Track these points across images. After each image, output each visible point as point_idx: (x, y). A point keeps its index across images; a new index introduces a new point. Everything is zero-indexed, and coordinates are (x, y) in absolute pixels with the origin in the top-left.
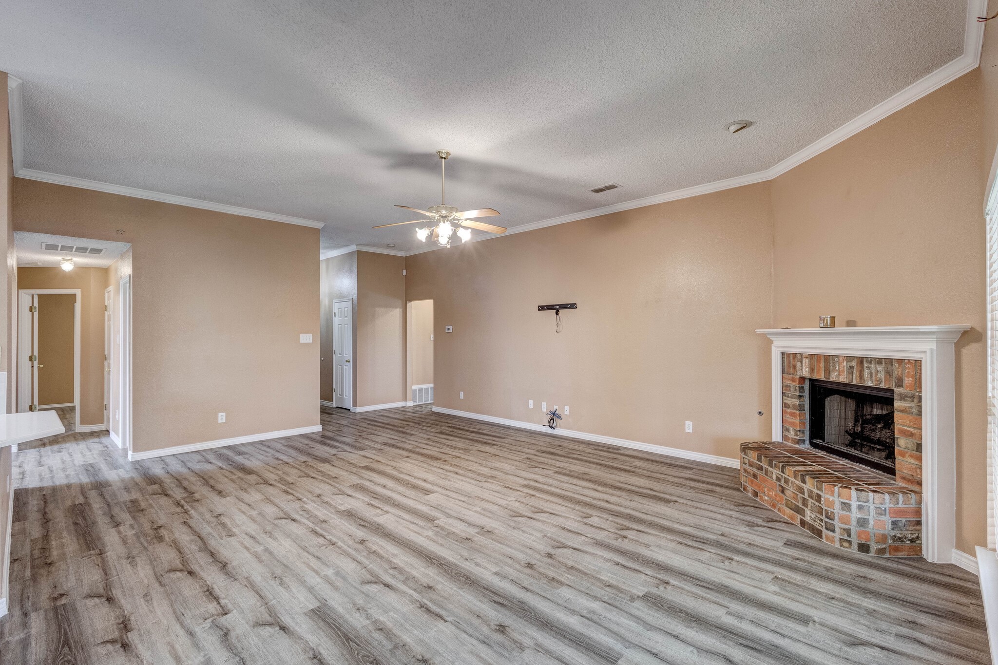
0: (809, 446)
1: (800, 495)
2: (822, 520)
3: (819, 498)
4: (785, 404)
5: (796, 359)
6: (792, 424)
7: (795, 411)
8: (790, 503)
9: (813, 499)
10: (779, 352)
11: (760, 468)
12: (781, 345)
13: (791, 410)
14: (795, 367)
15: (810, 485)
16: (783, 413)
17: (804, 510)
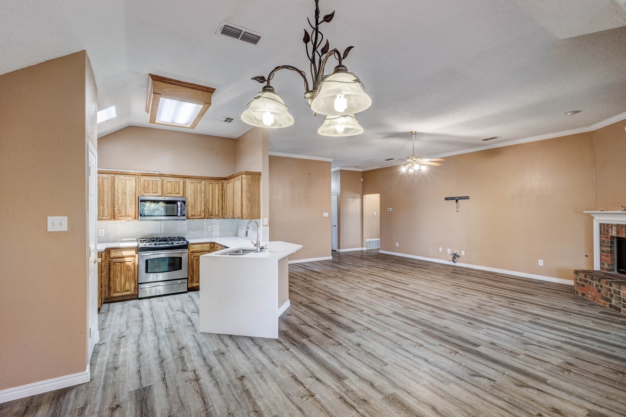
0: (617, 273)
1: (609, 292)
2: (621, 303)
3: (619, 293)
4: (602, 250)
5: (609, 227)
6: (606, 261)
7: (608, 254)
8: (603, 297)
9: (616, 294)
10: (598, 223)
11: (586, 281)
12: (598, 220)
13: (606, 254)
14: (608, 231)
15: (614, 287)
16: (601, 255)
17: (611, 299)
